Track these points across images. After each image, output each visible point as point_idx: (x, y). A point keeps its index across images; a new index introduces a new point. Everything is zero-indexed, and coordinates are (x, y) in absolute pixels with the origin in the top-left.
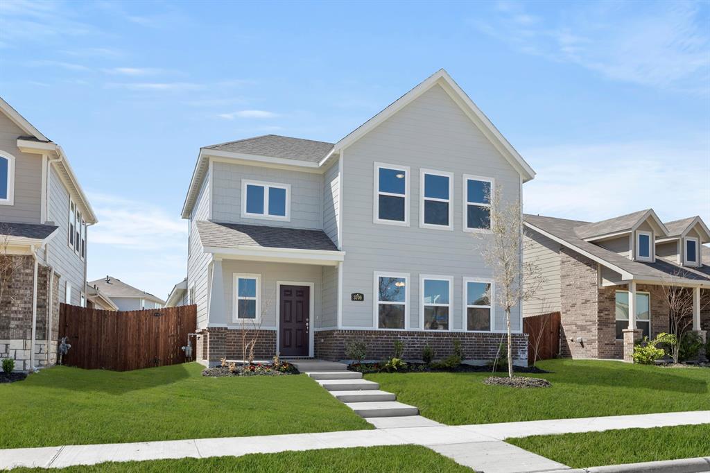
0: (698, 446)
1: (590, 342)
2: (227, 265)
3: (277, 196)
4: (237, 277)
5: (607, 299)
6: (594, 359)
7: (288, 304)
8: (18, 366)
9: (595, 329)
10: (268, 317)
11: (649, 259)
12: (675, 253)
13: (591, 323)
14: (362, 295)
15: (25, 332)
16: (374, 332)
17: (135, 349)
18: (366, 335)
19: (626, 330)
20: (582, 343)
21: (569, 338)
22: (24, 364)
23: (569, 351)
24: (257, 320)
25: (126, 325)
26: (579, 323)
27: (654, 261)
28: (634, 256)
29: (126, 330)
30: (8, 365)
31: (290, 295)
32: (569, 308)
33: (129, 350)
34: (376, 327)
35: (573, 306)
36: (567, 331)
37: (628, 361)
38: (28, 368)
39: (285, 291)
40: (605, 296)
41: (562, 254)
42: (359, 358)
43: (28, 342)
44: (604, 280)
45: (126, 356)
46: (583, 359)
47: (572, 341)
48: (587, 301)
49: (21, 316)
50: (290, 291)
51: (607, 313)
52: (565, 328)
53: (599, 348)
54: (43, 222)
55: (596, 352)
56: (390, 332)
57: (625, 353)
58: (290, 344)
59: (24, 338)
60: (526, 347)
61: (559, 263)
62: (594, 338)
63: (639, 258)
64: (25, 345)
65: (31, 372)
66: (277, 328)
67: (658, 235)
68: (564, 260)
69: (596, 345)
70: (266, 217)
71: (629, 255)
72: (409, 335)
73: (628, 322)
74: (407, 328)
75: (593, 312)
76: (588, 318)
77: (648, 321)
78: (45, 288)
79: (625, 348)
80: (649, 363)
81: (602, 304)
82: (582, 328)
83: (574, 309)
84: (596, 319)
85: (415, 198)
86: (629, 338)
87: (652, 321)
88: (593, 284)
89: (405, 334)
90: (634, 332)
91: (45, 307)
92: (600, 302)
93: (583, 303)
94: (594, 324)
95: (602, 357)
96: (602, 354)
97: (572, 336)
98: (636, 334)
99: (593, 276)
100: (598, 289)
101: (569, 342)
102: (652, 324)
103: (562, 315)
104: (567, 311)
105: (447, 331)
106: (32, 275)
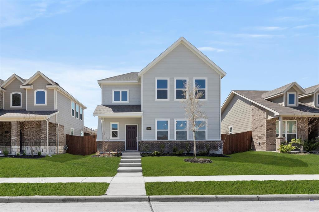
0: (309, 191)
1: (263, 143)
2: (107, 120)
3: (124, 94)
4: (111, 123)
5: (271, 125)
6: (264, 151)
7: (129, 132)
8: (42, 154)
9: (265, 138)
10: (122, 137)
11: (295, 105)
12: (312, 101)
13: (263, 135)
14: (151, 128)
15: (45, 144)
16: (155, 141)
17: (88, 148)
18: (152, 142)
19: (277, 138)
20: (260, 144)
21: (255, 142)
22: (45, 153)
23: (255, 147)
24: (118, 138)
25: (85, 140)
26: (259, 136)
27: (298, 106)
28: (286, 104)
29: (85, 142)
30: (39, 153)
31: (130, 129)
32: (255, 129)
33: (86, 149)
34: (156, 139)
35: (256, 128)
36: (254, 139)
37: (278, 152)
38: (46, 154)
39: (128, 127)
40: (270, 123)
41: (252, 106)
42: (146, 151)
43: (46, 146)
44: (269, 116)
45: (85, 151)
46: (260, 151)
47: (256, 143)
48: (262, 126)
49: (43, 139)
50: (130, 128)
51: (271, 130)
52: (253, 138)
53: (267, 146)
54: (55, 110)
55: (265, 148)
56: (161, 141)
57: (277, 148)
58: (130, 146)
59: (45, 145)
60: (222, 146)
61: (251, 110)
62: (264, 142)
63: (288, 105)
64: (45, 147)
65: (47, 155)
66: (125, 141)
67: (299, 94)
68: (253, 108)
69: (265, 145)
70: (121, 102)
71: (283, 104)
72: (169, 142)
73: (278, 134)
74: (169, 139)
75: (264, 130)
76: (262, 133)
77: (295, 133)
78: (56, 130)
79: (277, 146)
80: (286, 152)
81: (268, 127)
82: (260, 138)
83: (257, 129)
84: (265, 133)
85: (172, 89)
86: (278, 142)
87: (298, 133)
88: (264, 118)
89: (167, 142)
90: (281, 138)
91: (56, 136)
92: (267, 126)
93: (260, 127)
94: (264, 136)
95: (268, 150)
96: (268, 148)
97: (256, 141)
98: (282, 140)
99: (264, 115)
100: (266, 120)
101: (255, 144)
102: (297, 135)
103: (252, 132)
104: (254, 130)
105: (186, 140)
106: (46, 126)
